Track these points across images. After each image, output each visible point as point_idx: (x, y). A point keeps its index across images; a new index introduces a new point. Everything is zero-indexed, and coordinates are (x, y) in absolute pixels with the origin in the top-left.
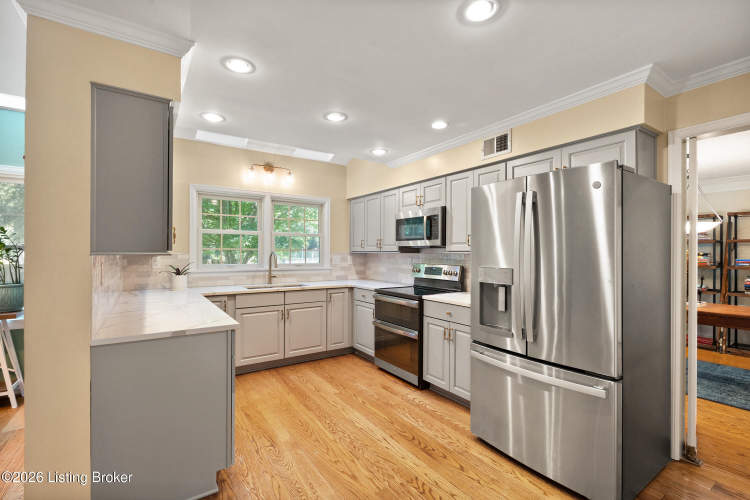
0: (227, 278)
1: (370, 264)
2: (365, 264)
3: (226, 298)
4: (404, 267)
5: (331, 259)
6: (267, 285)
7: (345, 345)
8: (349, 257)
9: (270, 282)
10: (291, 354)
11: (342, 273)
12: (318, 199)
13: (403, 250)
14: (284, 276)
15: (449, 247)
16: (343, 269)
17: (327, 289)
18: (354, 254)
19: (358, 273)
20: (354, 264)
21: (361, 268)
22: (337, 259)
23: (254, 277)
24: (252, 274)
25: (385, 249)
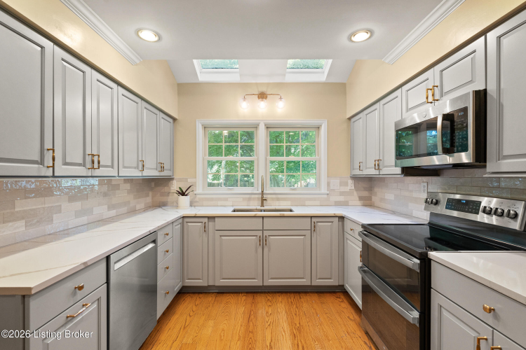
0: (226, 200)
1: (376, 190)
2: (370, 189)
3: (206, 220)
4: (415, 195)
5: (328, 184)
6: (259, 208)
7: (332, 282)
8: (350, 182)
9: (262, 205)
10: (270, 282)
11: (342, 198)
12: (315, 122)
13: (408, 171)
14: (278, 199)
15: (491, 166)
16: (342, 194)
17: (311, 217)
18: (356, 178)
19: (361, 198)
20: (357, 189)
21: (365, 194)
22: (335, 183)
23: (249, 199)
24: (248, 196)
25: (385, 171)
